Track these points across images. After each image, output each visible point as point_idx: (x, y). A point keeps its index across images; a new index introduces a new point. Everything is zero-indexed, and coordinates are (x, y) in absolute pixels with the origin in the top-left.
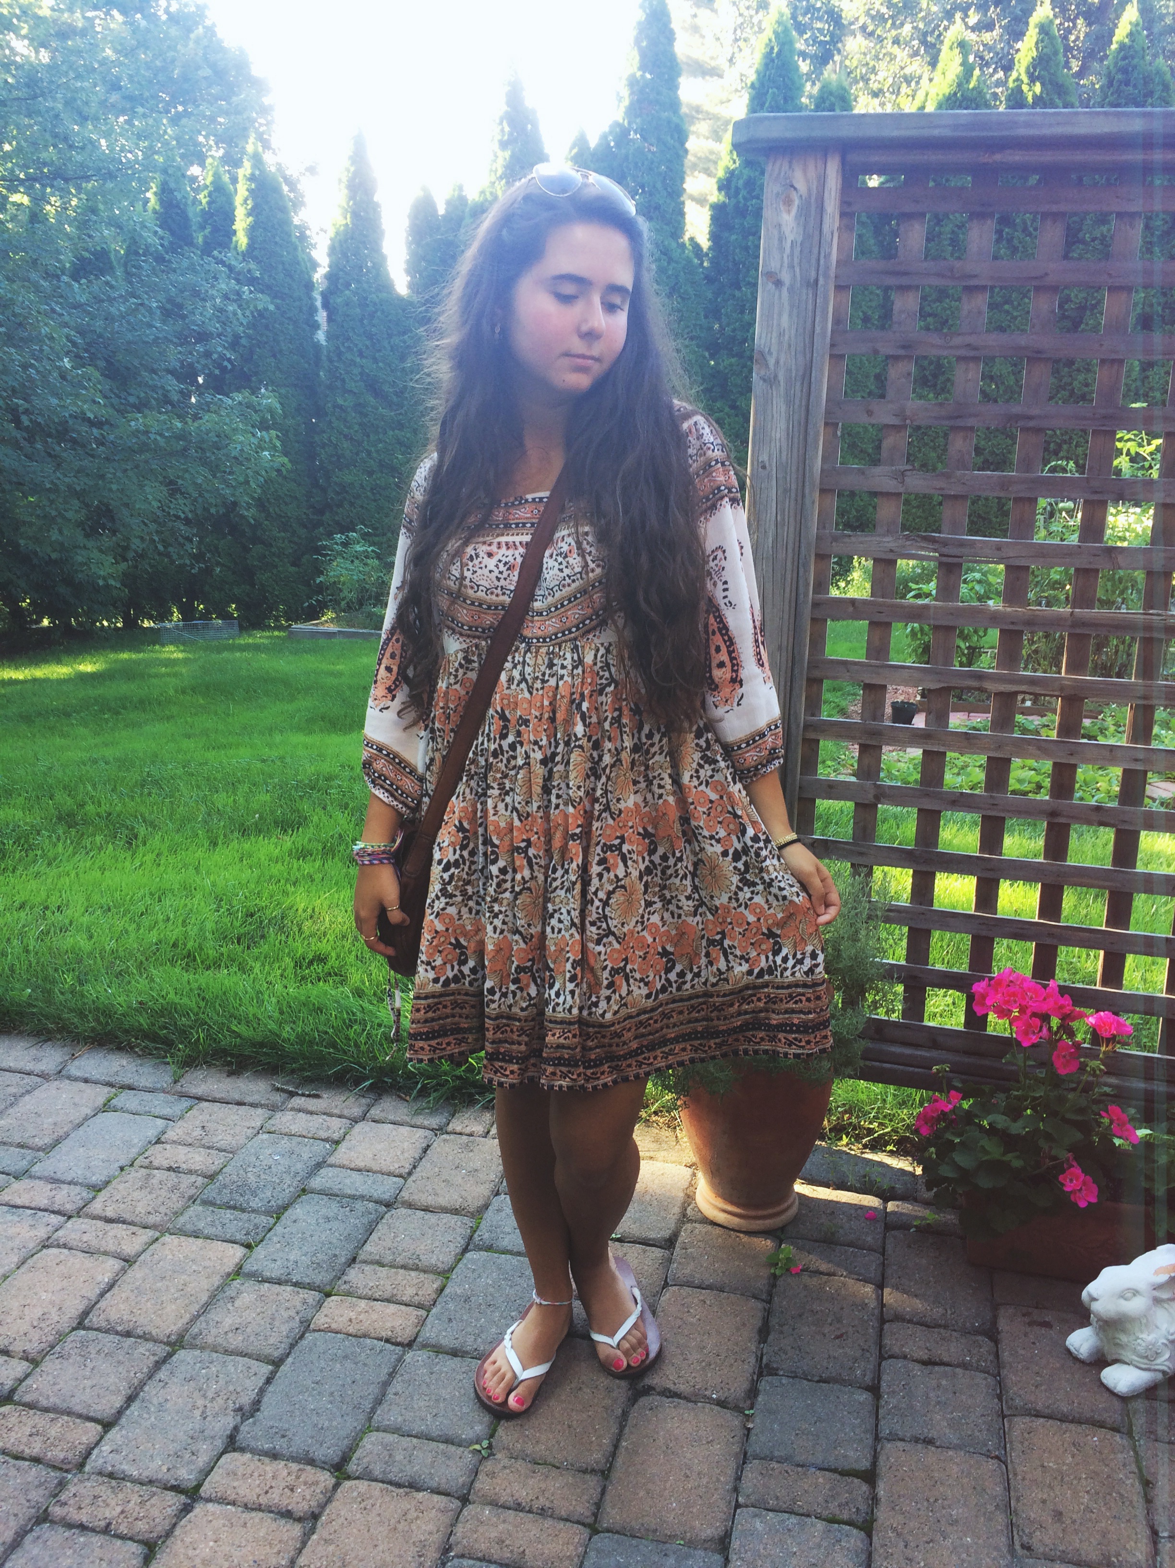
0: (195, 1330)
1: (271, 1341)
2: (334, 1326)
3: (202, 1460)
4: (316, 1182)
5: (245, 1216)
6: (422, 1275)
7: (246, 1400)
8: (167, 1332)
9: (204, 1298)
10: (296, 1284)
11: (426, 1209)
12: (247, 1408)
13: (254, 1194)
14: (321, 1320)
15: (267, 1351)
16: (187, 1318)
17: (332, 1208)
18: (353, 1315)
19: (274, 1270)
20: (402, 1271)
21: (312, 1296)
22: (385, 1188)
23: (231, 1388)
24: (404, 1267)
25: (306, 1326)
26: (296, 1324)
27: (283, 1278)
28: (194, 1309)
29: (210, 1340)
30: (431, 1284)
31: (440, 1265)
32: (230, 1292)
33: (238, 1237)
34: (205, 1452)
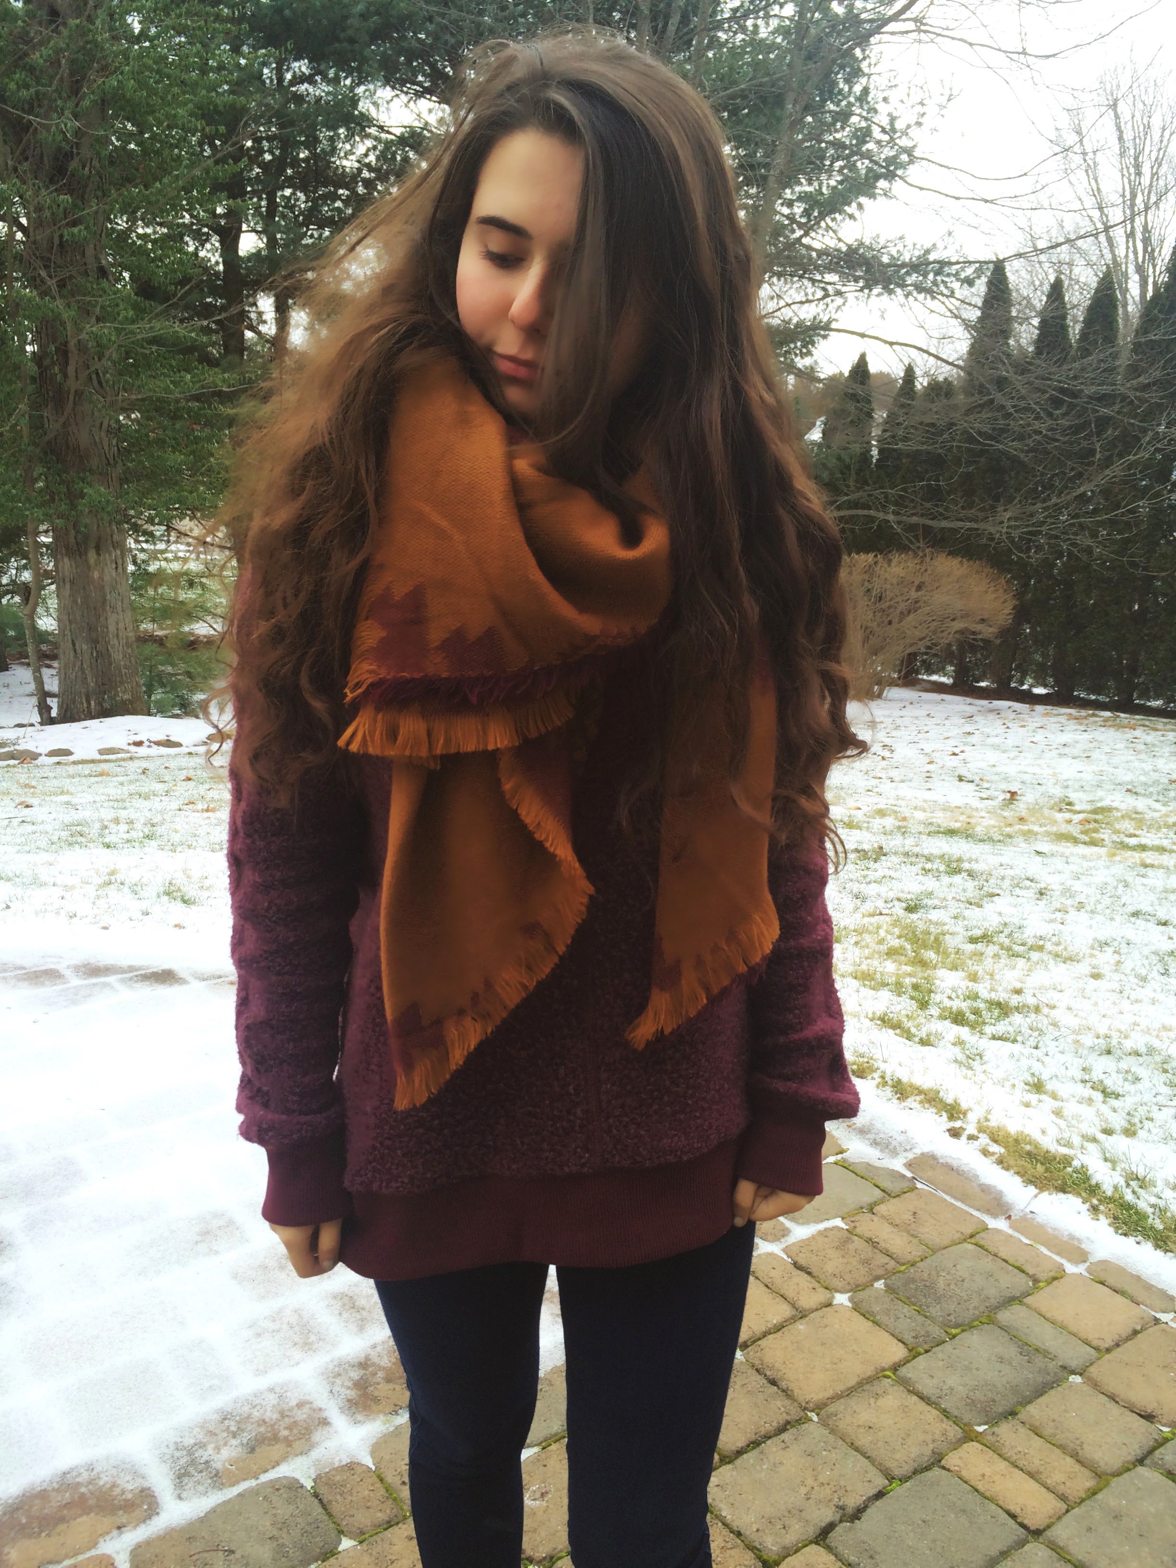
0: (832, 1408)
1: (898, 1456)
2: (964, 1474)
3: (791, 1538)
4: (1004, 1316)
5: (921, 1319)
6: (1077, 1467)
7: (853, 1501)
8: (808, 1398)
9: (852, 1382)
10: (945, 1413)
11: (1113, 1398)
12: (850, 1511)
13: (938, 1300)
14: (952, 1460)
15: (891, 1464)
16: (830, 1393)
17: (1011, 1351)
18: (988, 1471)
19: (927, 1386)
20: (1057, 1451)
21: (954, 1432)
22: (1075, 1354)
23: (842, 1483)
24: (1062, 1447)
25: (937, 1460)
26: (927, 1451)
27: (933, 1399)
28: (840, 1388)
29: (842, 1425)
30: (1084, 1481)
31: (1102, 1464)
32: (877, 1387)
33: (908, 1337)
34: (796, 1532)
